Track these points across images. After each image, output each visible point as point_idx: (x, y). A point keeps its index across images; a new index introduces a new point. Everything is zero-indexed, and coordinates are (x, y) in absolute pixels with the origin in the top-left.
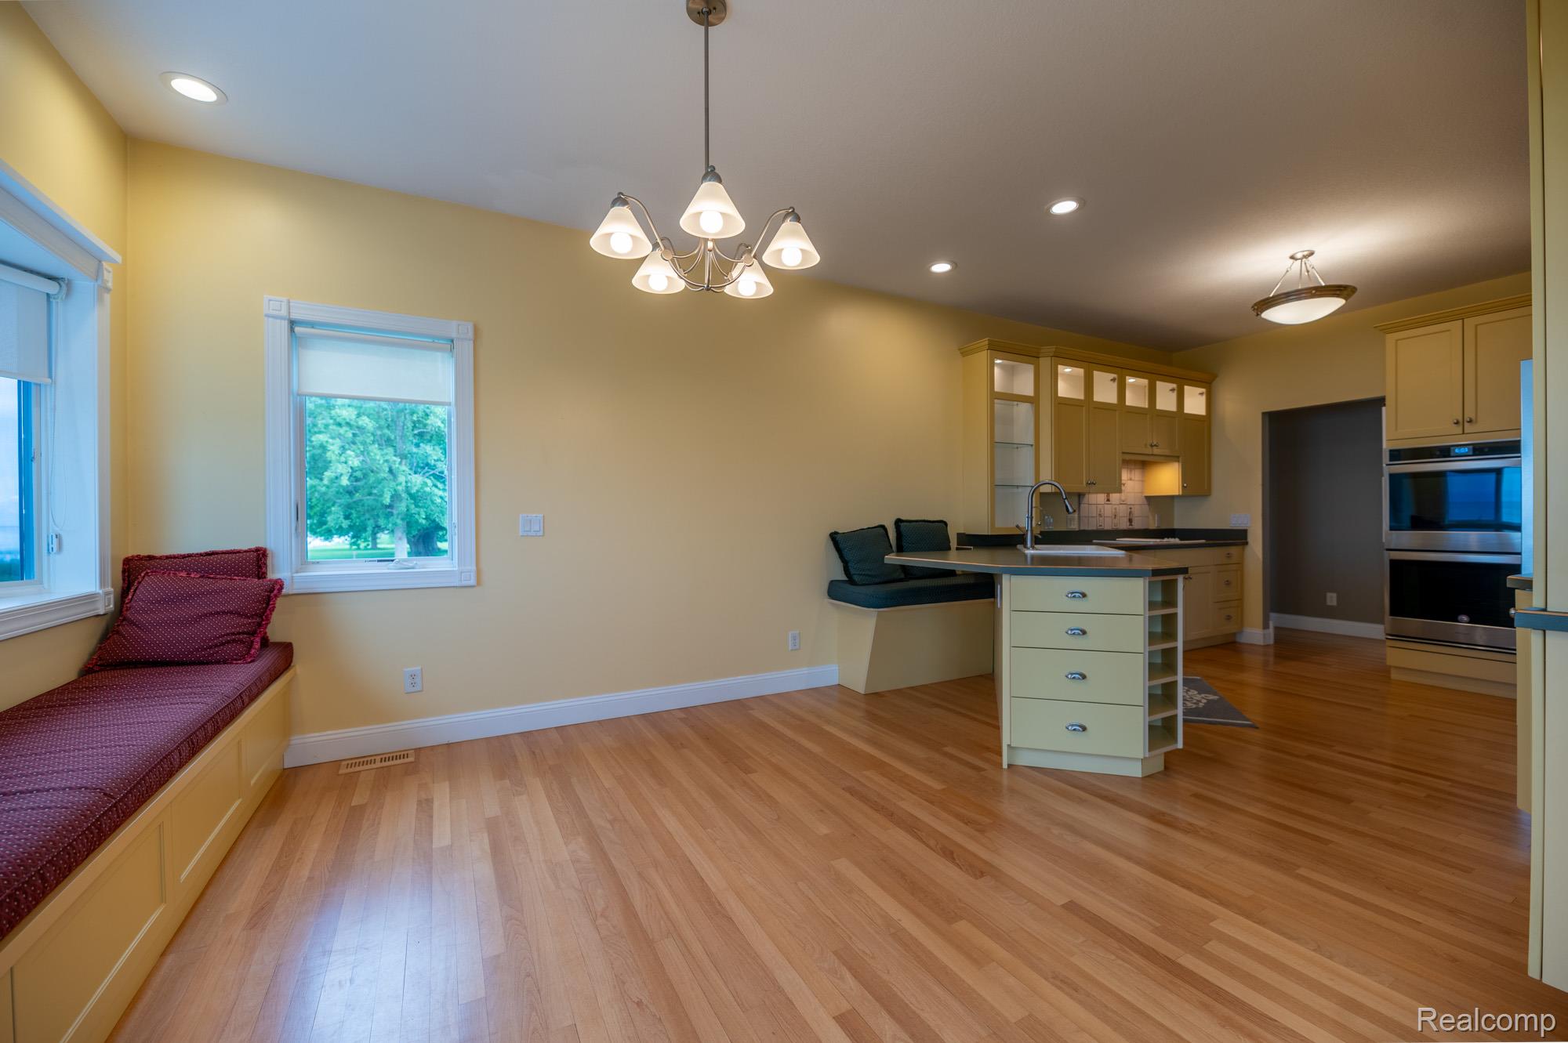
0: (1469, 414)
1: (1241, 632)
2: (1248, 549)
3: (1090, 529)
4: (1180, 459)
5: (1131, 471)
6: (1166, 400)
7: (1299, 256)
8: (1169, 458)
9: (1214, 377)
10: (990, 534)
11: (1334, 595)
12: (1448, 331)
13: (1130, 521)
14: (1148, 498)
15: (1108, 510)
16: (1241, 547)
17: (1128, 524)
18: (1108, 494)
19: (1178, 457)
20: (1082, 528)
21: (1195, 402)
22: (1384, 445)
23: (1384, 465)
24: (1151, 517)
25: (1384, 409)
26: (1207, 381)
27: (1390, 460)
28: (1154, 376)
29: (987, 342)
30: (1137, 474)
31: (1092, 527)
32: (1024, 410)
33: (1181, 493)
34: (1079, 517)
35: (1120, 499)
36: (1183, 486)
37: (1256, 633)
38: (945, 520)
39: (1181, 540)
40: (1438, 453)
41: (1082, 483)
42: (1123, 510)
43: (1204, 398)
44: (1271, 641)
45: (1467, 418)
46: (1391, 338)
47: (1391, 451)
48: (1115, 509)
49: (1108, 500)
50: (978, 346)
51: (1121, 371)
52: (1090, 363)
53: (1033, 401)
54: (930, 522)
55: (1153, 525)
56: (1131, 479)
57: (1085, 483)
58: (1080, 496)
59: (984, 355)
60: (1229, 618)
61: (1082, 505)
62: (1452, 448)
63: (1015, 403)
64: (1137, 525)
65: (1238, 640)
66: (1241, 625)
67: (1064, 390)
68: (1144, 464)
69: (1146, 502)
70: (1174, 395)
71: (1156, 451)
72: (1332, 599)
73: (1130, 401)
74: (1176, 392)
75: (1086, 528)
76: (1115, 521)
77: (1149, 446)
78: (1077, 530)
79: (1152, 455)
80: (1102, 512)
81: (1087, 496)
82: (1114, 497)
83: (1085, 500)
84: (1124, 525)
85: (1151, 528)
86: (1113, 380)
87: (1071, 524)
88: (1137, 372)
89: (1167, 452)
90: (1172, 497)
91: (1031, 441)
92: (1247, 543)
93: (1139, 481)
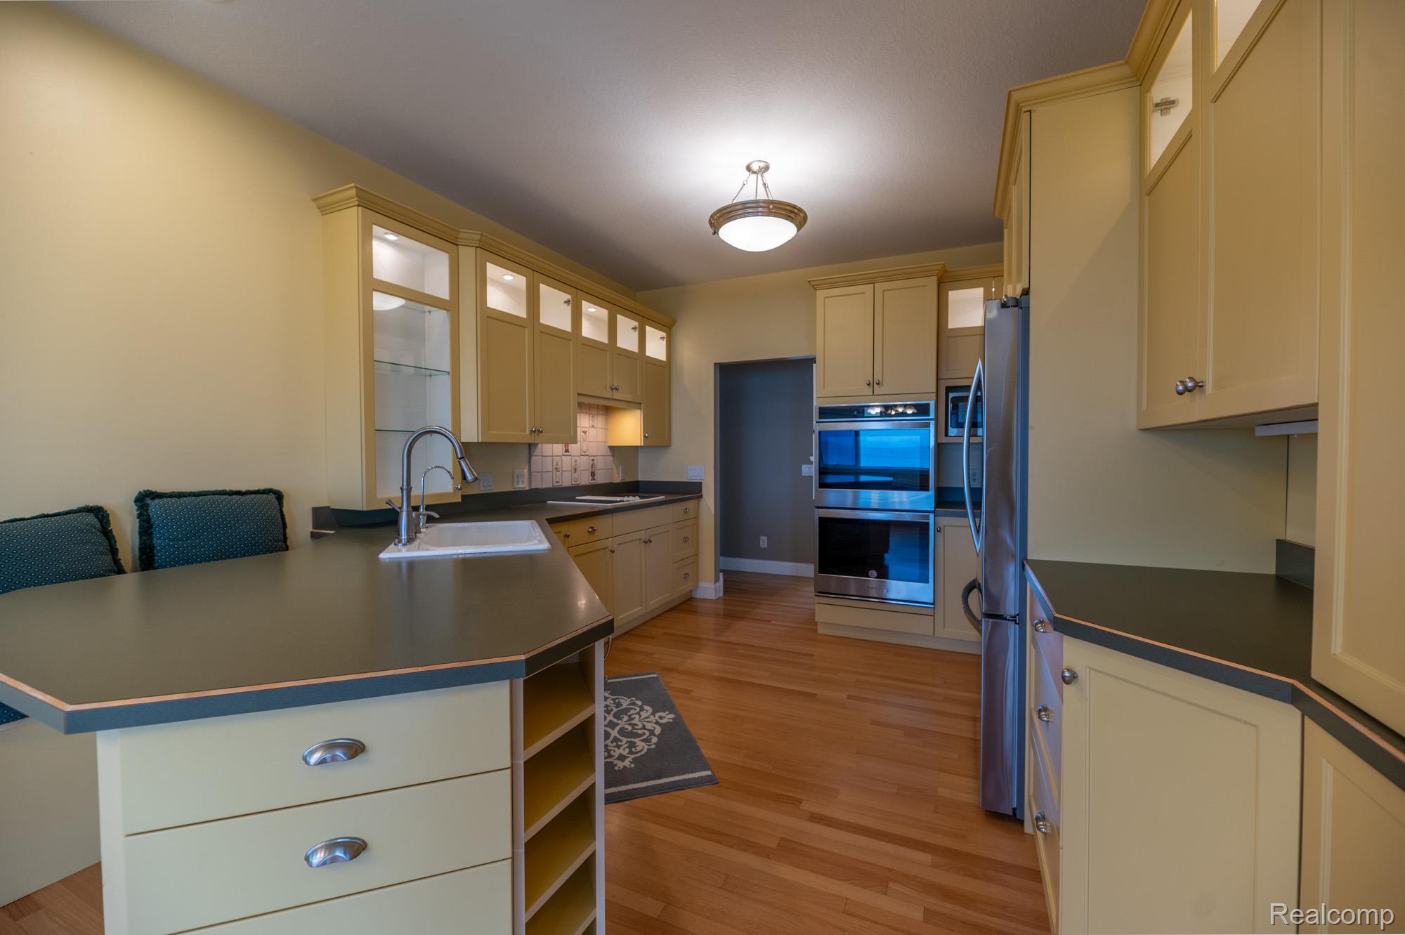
0: (878, 377)
1: (697, 587)
2: (702, 501)
3: (544, 486)
4: (642, 405)
5: (593, 417)
6: (627, 339)
7: (755, 167)
8: (632, 405)
9: (674, 322)
10: (365, 509)
11: (766, 538)
12: (863, 293)
13: (593, 474)
14: (612, 449)
15: (567, 462)
16: (697, 500)
17: (591, 478)
18: (566, 445)
19: (640, 404)
20: (533, 487)
21: (656, 347)
22: (815, 404)
23: (814, 422)
24: (615, 469)
25: (814, 365)
26: (668, 326)
27: (820, 418)
28: (615, 308)
29: (353, 192)
30: (599, 421)
31: (547, 484)
32: (438, 320)
33: (642, 444)
34: (530, 472)
35: (581, 450)
36: (645, 436)
37: (710, 588)
38: (275, 487)
39: (641, 497)
40: (855, 413)
41: (525, 431)
42: (584, 463)
43: (664, 343)
44: (721, 594)
45: (876, 381)
46: (821, 294)
47: (820, 408)
48: (576, 461)
49: (567, 451)
50: (340, 196)
51: (578, 293)
52: (536, 273)
53: (451, 306)
54: (238, 493)
55: (618, 478)
56: (593, 427)
57: (528, 432)
58: (531, 447)
59: (352, 217)
60: (686, 576)
61: (533, 458)
62: (865, 408)
63: (427, 308)
64: (601, 479)
65: (694, 596)
66: (697, 580)
67: (497, 300)
68: (607, 410)
69: (610, 454)
70: (636, 334)
71: (617, 395)
72: (764, 542)
73: (587, 331)
74: (637, 331)
75: (539, 487)
76: (575, 475)
77: (608, 389)
78: (527, 488)
79: (613, 399)
80: (559, 466)
81: (540, 445)
82: (572, 447)
83: (538, 451)
84: (585, 480)
85: (615, 482)
86: (567, 302)
87: (518, 482)
88: (598, 300)
89: (628, 397)
90: (637, 447)
91: (447, 366)
92: (701, 496)
93: (602, 428)
